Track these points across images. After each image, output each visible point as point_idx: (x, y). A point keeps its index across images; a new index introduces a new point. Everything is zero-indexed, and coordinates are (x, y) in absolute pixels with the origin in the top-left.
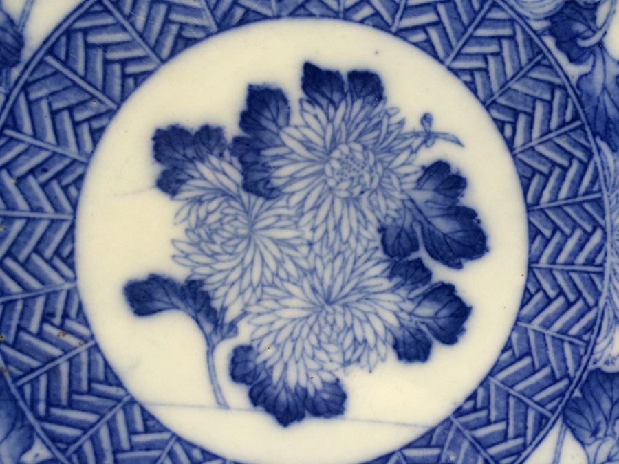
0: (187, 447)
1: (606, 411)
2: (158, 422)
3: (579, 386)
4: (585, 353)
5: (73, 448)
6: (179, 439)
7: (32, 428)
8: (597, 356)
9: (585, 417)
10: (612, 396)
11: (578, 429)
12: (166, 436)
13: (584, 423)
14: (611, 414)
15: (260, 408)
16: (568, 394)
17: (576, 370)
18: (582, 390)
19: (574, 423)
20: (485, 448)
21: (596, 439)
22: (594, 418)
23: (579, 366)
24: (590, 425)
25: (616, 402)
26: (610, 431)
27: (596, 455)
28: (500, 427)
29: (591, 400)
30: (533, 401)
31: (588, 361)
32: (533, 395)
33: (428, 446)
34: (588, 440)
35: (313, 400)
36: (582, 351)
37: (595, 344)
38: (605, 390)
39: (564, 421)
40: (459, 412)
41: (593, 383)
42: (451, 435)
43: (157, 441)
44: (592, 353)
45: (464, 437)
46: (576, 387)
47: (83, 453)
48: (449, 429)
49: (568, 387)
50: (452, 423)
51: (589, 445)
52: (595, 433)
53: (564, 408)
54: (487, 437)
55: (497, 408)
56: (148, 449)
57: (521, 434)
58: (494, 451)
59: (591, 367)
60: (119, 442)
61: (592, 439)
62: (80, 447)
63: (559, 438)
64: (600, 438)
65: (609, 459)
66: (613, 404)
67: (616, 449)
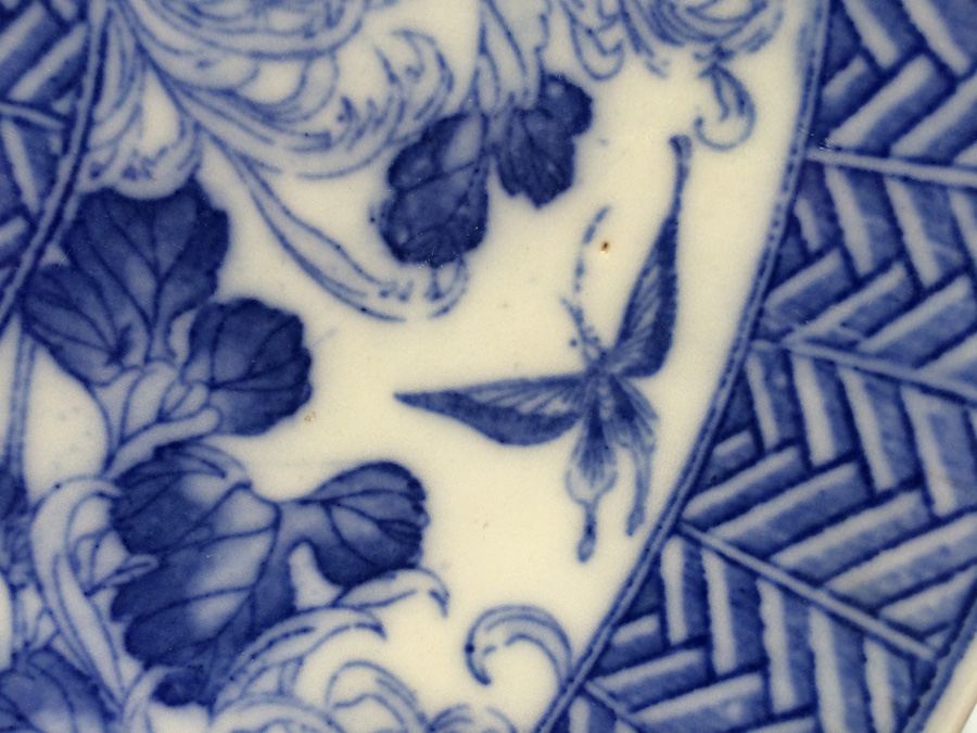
1: (145, 302)
3: (58, 236)
4: (66, 148)
8: (99, 156)
9: (86, 317)
10: (156, 258)
11: (69, 347)
13: (83, 330)
14: (156, 306)
16: (27, 259)
17: (44, 195)
18: (66, 246)
19: (56, 333)
21: (124, 370)
22: (110, 316)
23: (52, 182)
24: (100, 334)
25: (168, 275)
26: (158, 348)
27: (126, 408)
29: (98, 272)
31: (76, 169)
34: (101, 372)
36: (56, 144)
37: (90, 123)
38: (134, 247)
39: (27, 328)
41: (97, 229)
44: (84, 148)
46: (48, 238)
49: (24, 240)
51: (105, 384)
52: (117, 354)
53: (22, 296)
59: (85, 184)
61: (111, 371)
63: (17, 371)
64: (134, 367)
65: (162, 417)
66: (161, 280)
67: (178, 391)
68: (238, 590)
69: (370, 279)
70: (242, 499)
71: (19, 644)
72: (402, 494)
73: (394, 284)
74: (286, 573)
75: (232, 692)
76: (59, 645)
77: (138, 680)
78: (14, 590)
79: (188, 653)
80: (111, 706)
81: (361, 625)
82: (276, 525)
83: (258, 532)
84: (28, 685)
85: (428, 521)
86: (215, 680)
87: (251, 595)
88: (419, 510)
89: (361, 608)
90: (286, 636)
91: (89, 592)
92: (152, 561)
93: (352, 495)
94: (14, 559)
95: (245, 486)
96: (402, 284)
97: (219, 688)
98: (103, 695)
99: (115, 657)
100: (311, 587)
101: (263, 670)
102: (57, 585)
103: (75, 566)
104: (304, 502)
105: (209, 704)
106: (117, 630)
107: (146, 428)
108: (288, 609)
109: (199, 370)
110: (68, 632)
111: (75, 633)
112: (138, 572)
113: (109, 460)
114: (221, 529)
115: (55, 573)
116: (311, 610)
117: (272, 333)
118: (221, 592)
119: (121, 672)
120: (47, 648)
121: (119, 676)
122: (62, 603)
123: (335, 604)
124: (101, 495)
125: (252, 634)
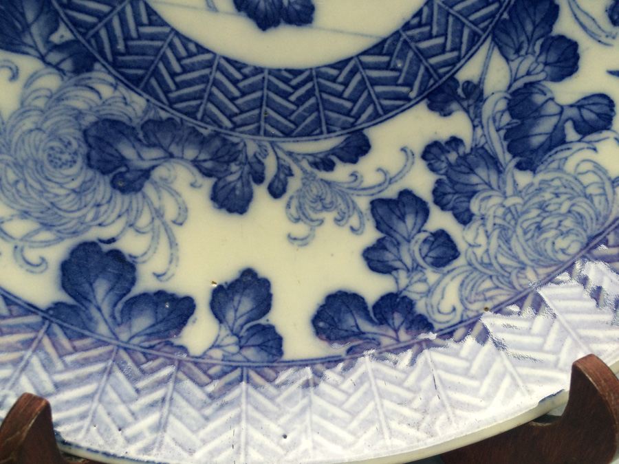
0: (184, 40)
1: (529, 34)
2: (160, 17)
3: (508, 9)
5: (91, 32)
6: (177, 34)
7: (57, 13)
9: (511, 37)
10: (535, 19)
11: (504, 46)
12: (167, 30)
13: (509, 41)
14: (532, 36)
15: (243, 13)
16: (498, 16)
18: (509, 13)
20: (427, 58)
21: (519, 56)
24: (514, 44)
25: (538, 26)
26: (530, 50)
27: (518, 69)
28: (440, 41)
29: (517, 23)
30: (468, 20)
32: (469, 15)
33: (380, 54)
34: (512, 56)
35: (287, 10)
38: (529, 15)
39: (493, 40)
40: (407, 26)
41: (519, 8)
42: (399, 46)
43: (160, 33)
45: (410, 47)
46: (505, 10)
47: (100, 37)
48: (398, 40)
49: (498, 9)
50: (400, 36)
51: (512, 61)
52: (517, 51)
53: (494, 28)
54: (429, 48)
55: (439, 24)
56: (152, 39)
57: (456, 48)
58: (433, 61)
60: (129, 31)
61: (515, 56)
62: (97, 33)
63: (488, 54)
64: (522, 56)
65: (528, 73)
66: (535, 27)
67: (535, 65)
68: (547, 134)
69: (603, 31)
70: (551, 104)
71: (474, 145)
72: (606, 105)
73: (611, 33)
74: (563, 129)
75: (542, 167)
76: (486, 147)
77: (511, 160)
78: (474, 127)
79: (528, 153)
80: (501, 169)
81: (588, 148)
82: (561, 113)
83: (555, 115)
84: (475, 159)
85: (615, 114)
86: (536, 163)
87: (551, 136)
88: (612, 110)
89: (589, 142)
90: (562, 150)
91: (498, 130)
92: (519, 122)
93: (589, 104)
94: (476, 117)
95: (552, 99)
96: (614, 33)
97: (538, 166)
98: (499, 165)
99: (504, 152)
100: (571, 134)
101: (553, 161)
102: (488, 127)
103: (494, 121)
104: (571, 106)
105: (534, 171)
106: (505, 144)
107: (523, 77)
108: (563, 141)
109: (542, 58)
110: (489, 143)
111: (492, 143)
112: (514, 125)
113: (510, 86)
114: (543, 113)
115: (488, 123)
116: (571, 142)
117: (567, 47)
118: (540, 134)
119: (505, 158)
120: (483, 147)
121: (505, 159)
122: (489, 133)
123: (579, 141)
124: (506, 98)
125: (550, 149)
